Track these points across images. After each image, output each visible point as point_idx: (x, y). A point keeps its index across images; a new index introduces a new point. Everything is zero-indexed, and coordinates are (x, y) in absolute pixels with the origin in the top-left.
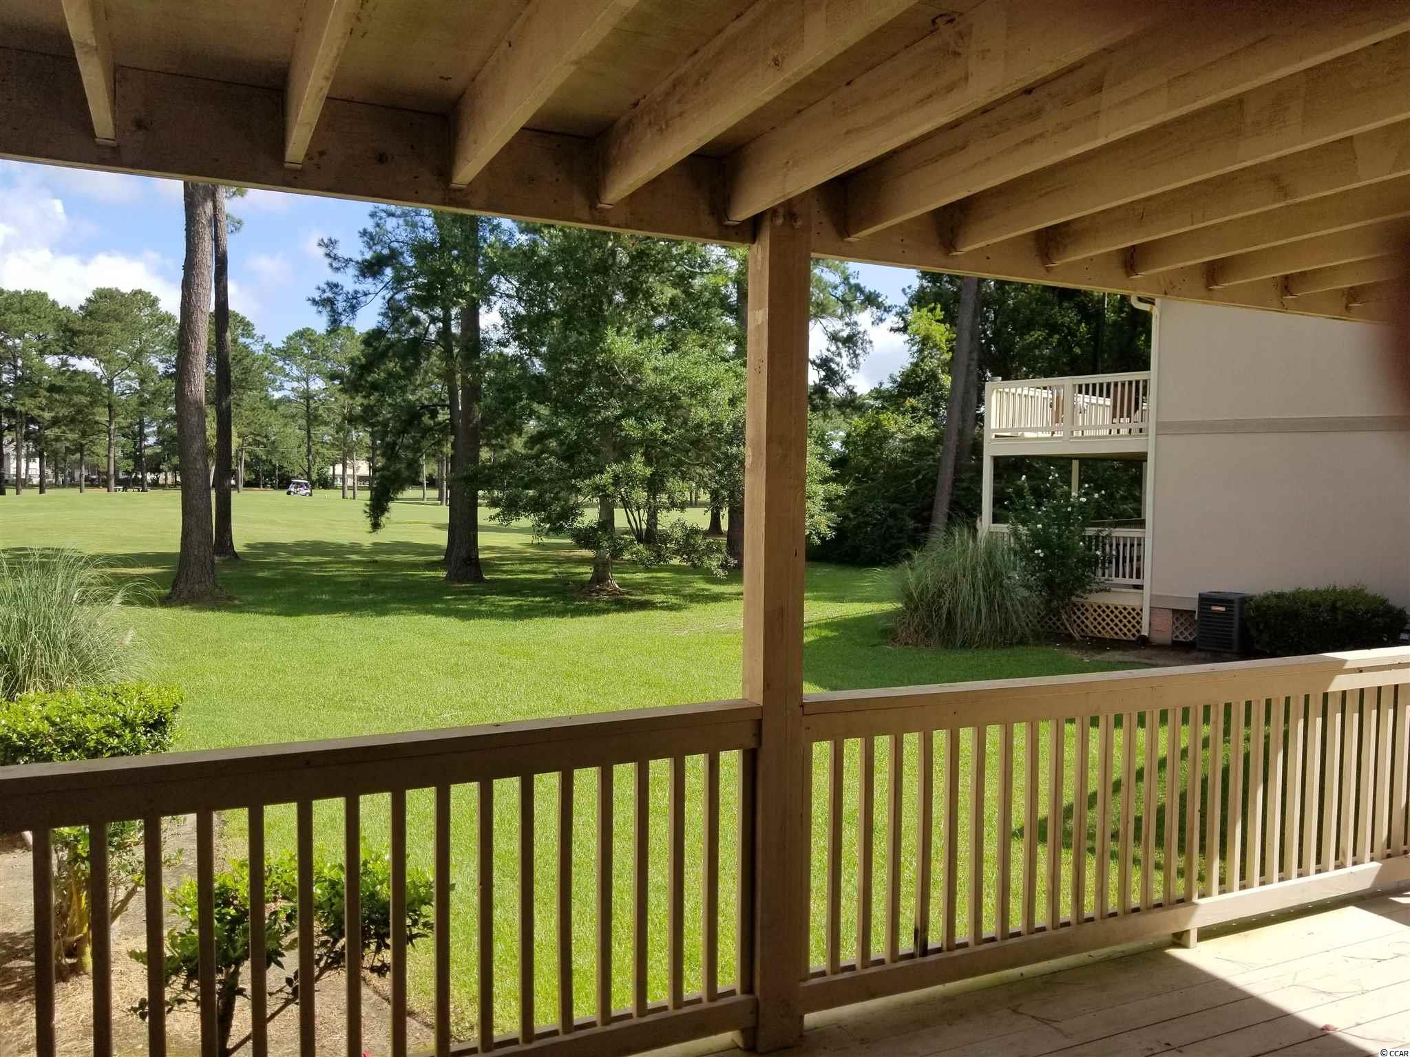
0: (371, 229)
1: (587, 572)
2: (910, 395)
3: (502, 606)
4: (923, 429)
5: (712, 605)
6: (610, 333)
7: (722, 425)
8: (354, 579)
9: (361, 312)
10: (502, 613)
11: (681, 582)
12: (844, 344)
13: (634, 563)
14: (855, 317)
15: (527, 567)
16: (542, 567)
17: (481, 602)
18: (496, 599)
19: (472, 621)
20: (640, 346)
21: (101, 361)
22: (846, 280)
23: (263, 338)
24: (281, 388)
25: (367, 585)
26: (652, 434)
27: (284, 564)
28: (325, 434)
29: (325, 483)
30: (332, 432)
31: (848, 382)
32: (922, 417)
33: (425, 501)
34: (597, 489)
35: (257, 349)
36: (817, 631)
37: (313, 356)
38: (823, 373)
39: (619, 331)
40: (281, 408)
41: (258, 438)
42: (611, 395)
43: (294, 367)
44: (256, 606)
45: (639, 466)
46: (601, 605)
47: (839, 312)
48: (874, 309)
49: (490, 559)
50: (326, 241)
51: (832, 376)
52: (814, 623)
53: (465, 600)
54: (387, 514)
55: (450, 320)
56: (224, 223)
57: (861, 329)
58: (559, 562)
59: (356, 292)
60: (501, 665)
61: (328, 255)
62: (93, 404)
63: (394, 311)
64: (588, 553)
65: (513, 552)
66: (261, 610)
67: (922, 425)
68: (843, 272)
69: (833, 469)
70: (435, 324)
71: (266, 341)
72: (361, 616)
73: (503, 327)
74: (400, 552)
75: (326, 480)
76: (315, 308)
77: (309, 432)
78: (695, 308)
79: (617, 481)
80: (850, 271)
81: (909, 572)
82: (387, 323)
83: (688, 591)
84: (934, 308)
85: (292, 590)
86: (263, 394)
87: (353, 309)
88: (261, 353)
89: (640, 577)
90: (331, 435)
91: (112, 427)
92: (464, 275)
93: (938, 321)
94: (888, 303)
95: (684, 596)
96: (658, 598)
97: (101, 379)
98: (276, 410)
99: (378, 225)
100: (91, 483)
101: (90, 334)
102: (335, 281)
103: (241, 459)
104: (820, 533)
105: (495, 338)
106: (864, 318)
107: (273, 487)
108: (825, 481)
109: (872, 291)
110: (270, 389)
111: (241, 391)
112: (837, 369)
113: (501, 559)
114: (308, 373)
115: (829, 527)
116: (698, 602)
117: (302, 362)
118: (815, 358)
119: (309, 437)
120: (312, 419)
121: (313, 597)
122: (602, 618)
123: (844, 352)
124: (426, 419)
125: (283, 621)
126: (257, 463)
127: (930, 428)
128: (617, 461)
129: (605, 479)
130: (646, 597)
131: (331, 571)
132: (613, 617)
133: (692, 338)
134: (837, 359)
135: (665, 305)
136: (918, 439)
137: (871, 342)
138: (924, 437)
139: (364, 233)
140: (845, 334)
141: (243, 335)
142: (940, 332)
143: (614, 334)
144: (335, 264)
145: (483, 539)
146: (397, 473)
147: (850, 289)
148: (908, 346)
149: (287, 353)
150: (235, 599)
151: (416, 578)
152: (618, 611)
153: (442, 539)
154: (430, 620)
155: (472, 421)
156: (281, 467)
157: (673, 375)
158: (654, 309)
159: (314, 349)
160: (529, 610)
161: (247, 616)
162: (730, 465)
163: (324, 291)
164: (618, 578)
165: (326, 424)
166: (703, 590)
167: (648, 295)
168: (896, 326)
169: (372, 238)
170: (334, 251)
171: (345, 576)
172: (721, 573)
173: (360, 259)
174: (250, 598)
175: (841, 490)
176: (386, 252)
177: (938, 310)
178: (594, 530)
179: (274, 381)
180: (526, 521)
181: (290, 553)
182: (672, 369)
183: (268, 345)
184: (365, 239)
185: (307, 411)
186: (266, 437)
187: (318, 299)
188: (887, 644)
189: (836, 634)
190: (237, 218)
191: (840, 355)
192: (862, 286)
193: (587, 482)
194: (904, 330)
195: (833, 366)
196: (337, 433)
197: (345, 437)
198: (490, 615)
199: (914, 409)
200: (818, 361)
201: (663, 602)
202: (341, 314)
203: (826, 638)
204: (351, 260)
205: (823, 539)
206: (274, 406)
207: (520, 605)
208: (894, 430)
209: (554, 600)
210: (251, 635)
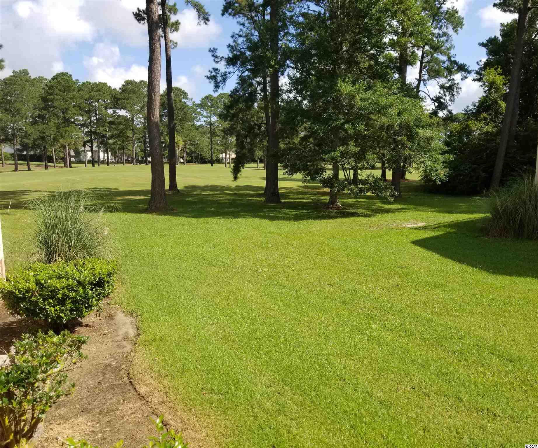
0: (232, 44)
1: (327, 198)
2: (483, 112)
3: (288, 214)
4: (489, 128)
5: (386, 215)
6: (340, 81)
7: (393, 126)
8: (226, 201)
9: (228, 82)
10: (289, 217)
11: (370, 204)
12: (447, 91)
13: (350, 194)
14: (452, 77)
15: (300, 196)
16: (307, 196)
17: (280, 212)
18: (286, 211)
19: (275, 221)
20: (354, 88)
21: (128, 111)
22: (449, 59)
23: (192, 99)
24: (199, 121)
25: (232, 204)
26: (359, 131)
27: (199, 195)
28: (218, 140)
29: (219, 161)
30: (220, 139)
31: (449, 108)
32: (489, 122)
33: (258, 168)
34: (333, 159)
35: (190, 104)
36: (444, 229)
37: (212, 106)
38: (436, 104)
39: (344, 81)
40: (200, 130)
41: (192, 142)
42: (339, 113)
43: (205, 112)
44: (184, 213)
45: (353, 148)
46: (334, 214)
47: (445, 74)
48: (463, 73)
49: (283, 193)
50: (212, 49)
51: (441, 106)
52: (442, 225)
53: (272, 211)
54: (240, 173)
55: (266, 83)
56: (171, 45)
57: (456, 82)
58: (314, 194)
59: (226, 72)
60: (287, 244)
61: (213, 56)
62: (126, 128)
63: (242, 80)
64: (328, 190)
65: (294, 189)
66: (185, 215)
67: (489, 126)
68: (448, 55)
69: (448, 147)
70: (259, 86)
71: (193, 101)
72: (227, 218)
73: (290, 84)
74: (247, 190)
75: (219, 160)
76: (208, 80)
77: (211, 139)
78: (380, 69)
79: (342, 155)
80: (451, 54)
81: (497, 198)
82: (239, 87)
83: (374, 207)
84: (497, 68)
85: (200, 206)
86: (193, 123)
87: (224, 80)
88: (191, 105)
89: (351, 201)
90: (220, 141)
91: (134, 138)
92: (271, 57)
93: (499, 74)
94: (470, 69)
95: (372, 210)
96: (360, 211)
97: (129, 118)
98: (198, 130)
99: (234, 41)
100: (128, 162)
101: (124, 99)
102: (216, 67)
103: (185, 151)
104: (440, 179)
105: (286, 89)
106: (457, 77)
107: (198, 163)
108: (443, 153)
109: (462, 63)
110: (195, 121)
111: (184, 122)
112: (444, 102)
113: (289, 193)
114: (210, 114)
115: (445, 175)
116: (379, 213)
117: (208, 109)
118: (433, 97)
119: (211, 142)
120: (213, 134)
121: (208, 209)
122: (335, 220)
123: (447, 94)
124: (256, 131)
125: (194, 221)
126: (192, 153)
127: (493, 128)
128: (343, 145)
129: (336, 154)
130: (354, 211)
131: (217, 198)
132: (339, 220)
133: (378, 84)
134: (444, 97)
135: (365, 68)
136: (488, 132)
137: (461, 88)
138: (490, 132)
139: (229, 46)
140: (447, 85)
141: (184, 98)
142: (499, 80)
143: (342, 82)
144: (217, 60)
145: (281, 184)
146: (244, 155)
147: (451, 64)
148: (482, 88)
149: (202, 105)
150: (175, 210)
151: (252, 201)
152: (342, 217)
153: (263, 184)
154: (257, 220)
155: (275, 129)
156: (201, 155)
157: (370, 101)
158: (360, 71)
159: (212, 103)
160: (301, 216)
161: (178, 218)
162: (397, 146)
163: (212, 72)
164: (342, 201)
165: (218, 136)
166: (381, 207)
167: (357, 63)
168: (476, 78)
169: (232, 47)
170: (216, 54)
171: (223, 200)
172: (391, 199)
173: (227, 57)
174: (181, 210)
175: (452, 157)
176: (238, 53)
177: (499, 69)
178: (332, 179)
179: (196, 117)
180: (299, 175)
181: (201, 190)
182: (369, 99)
183: (194, 102)
184: (230, 48)
185: (211, 131)
186: (194, 141)
187: (209, 76)
188: (483, 236)
189: (454, 230)
190: (175, 41)
191: (445, 95)
192: (457, 61)
193: (328, 155)
194: (479, 80)
195: (442, 100)
196: (222, 139)
197: (226, 141)
198: (283, 218)
199: (485, 118)
200: (434, 99)
201: (363, 213)
202: (219, 83)
203: (449, 233)
204: (223, 57)
205: (442, 182)
206: (197, 128)
207: (296, 214)
208: (475, 129)
209: (312, 212)
210: (178, 226)
